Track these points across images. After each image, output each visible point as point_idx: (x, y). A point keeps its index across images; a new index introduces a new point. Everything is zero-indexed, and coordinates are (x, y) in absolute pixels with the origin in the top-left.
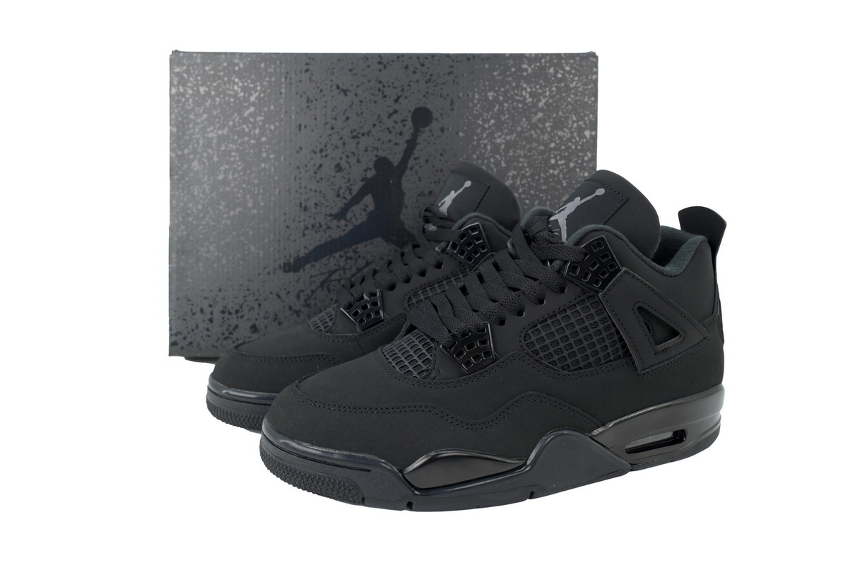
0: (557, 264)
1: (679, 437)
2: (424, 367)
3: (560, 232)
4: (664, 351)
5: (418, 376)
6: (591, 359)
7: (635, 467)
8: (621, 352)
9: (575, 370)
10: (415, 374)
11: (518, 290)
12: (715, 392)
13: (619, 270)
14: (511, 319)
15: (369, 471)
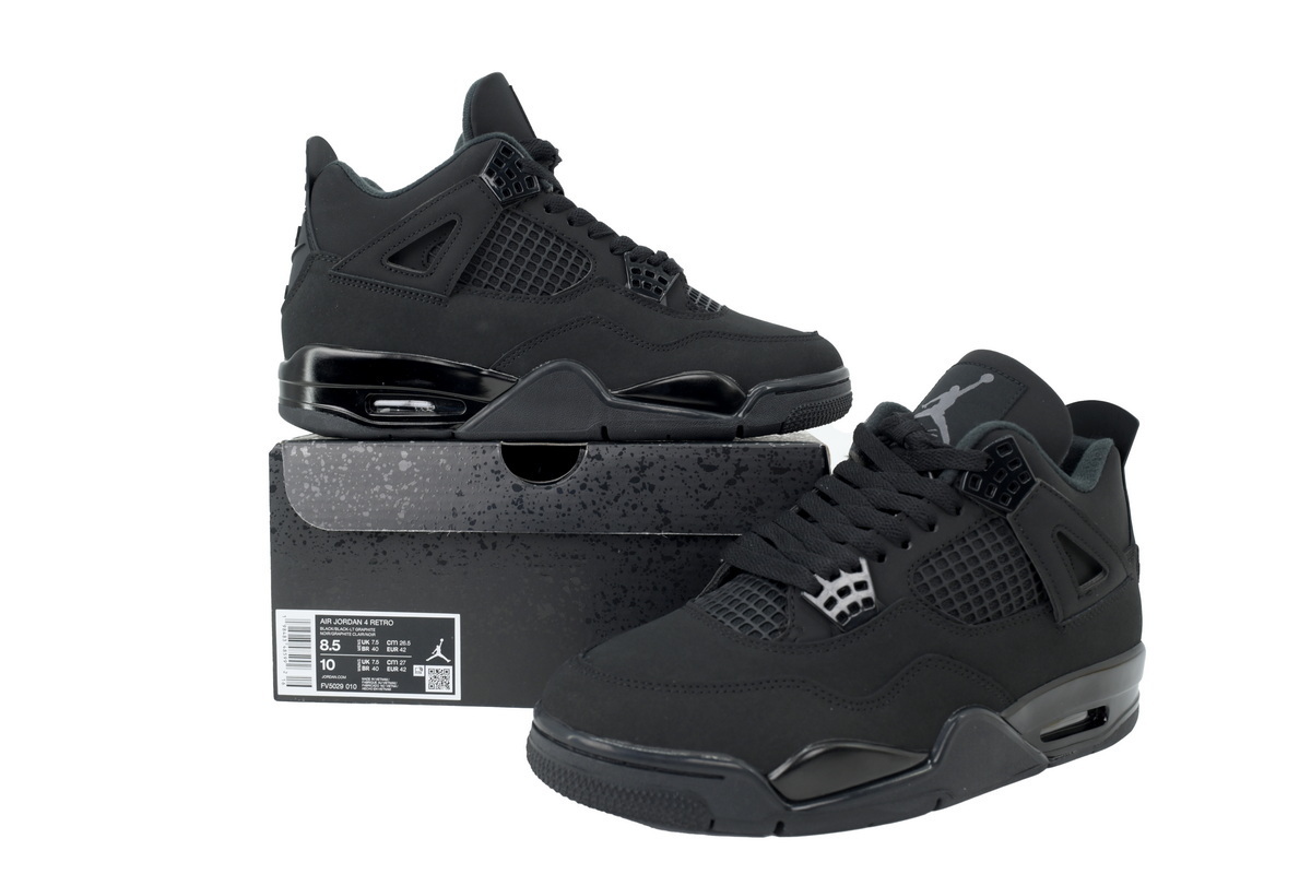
0: (948, 476)
1: (1097, 717)
2: (777, 626)
3: (938, 433)
4: (1089, 593)
5: (769, 638)
6: (1002, 607)
7: (1054, 761)
8: (1036, 597)
9: (982, 622)
10: (765, 635)
11: (898, 512)
12: (1136, 656)
13: (1033, 482)
14: (893, 553)
15: (721, 778)
